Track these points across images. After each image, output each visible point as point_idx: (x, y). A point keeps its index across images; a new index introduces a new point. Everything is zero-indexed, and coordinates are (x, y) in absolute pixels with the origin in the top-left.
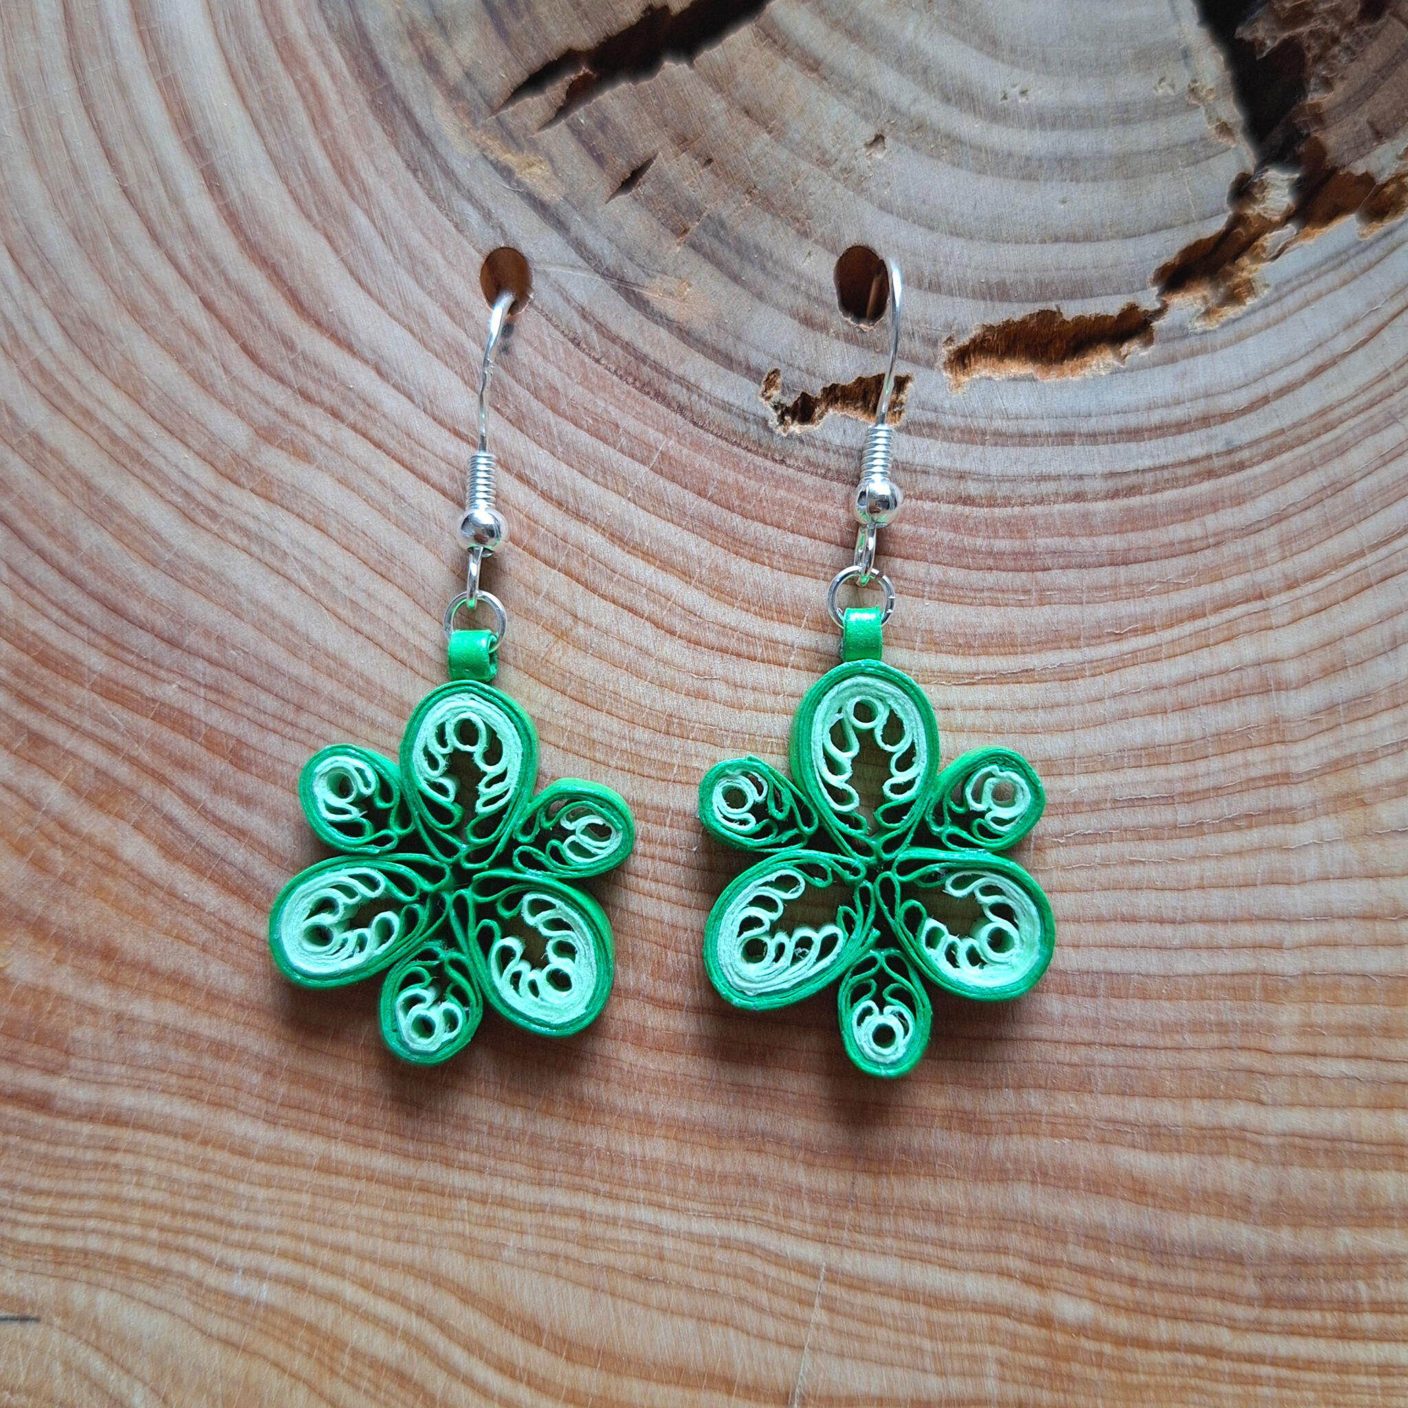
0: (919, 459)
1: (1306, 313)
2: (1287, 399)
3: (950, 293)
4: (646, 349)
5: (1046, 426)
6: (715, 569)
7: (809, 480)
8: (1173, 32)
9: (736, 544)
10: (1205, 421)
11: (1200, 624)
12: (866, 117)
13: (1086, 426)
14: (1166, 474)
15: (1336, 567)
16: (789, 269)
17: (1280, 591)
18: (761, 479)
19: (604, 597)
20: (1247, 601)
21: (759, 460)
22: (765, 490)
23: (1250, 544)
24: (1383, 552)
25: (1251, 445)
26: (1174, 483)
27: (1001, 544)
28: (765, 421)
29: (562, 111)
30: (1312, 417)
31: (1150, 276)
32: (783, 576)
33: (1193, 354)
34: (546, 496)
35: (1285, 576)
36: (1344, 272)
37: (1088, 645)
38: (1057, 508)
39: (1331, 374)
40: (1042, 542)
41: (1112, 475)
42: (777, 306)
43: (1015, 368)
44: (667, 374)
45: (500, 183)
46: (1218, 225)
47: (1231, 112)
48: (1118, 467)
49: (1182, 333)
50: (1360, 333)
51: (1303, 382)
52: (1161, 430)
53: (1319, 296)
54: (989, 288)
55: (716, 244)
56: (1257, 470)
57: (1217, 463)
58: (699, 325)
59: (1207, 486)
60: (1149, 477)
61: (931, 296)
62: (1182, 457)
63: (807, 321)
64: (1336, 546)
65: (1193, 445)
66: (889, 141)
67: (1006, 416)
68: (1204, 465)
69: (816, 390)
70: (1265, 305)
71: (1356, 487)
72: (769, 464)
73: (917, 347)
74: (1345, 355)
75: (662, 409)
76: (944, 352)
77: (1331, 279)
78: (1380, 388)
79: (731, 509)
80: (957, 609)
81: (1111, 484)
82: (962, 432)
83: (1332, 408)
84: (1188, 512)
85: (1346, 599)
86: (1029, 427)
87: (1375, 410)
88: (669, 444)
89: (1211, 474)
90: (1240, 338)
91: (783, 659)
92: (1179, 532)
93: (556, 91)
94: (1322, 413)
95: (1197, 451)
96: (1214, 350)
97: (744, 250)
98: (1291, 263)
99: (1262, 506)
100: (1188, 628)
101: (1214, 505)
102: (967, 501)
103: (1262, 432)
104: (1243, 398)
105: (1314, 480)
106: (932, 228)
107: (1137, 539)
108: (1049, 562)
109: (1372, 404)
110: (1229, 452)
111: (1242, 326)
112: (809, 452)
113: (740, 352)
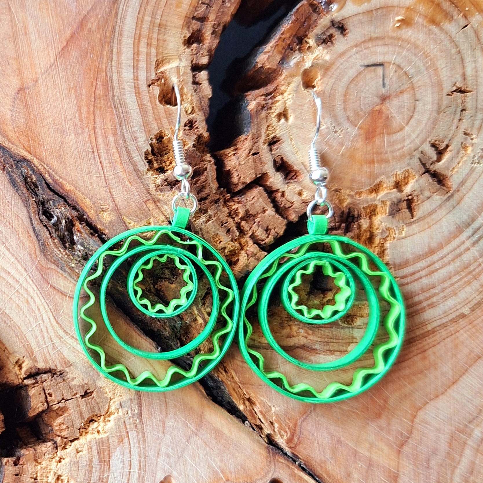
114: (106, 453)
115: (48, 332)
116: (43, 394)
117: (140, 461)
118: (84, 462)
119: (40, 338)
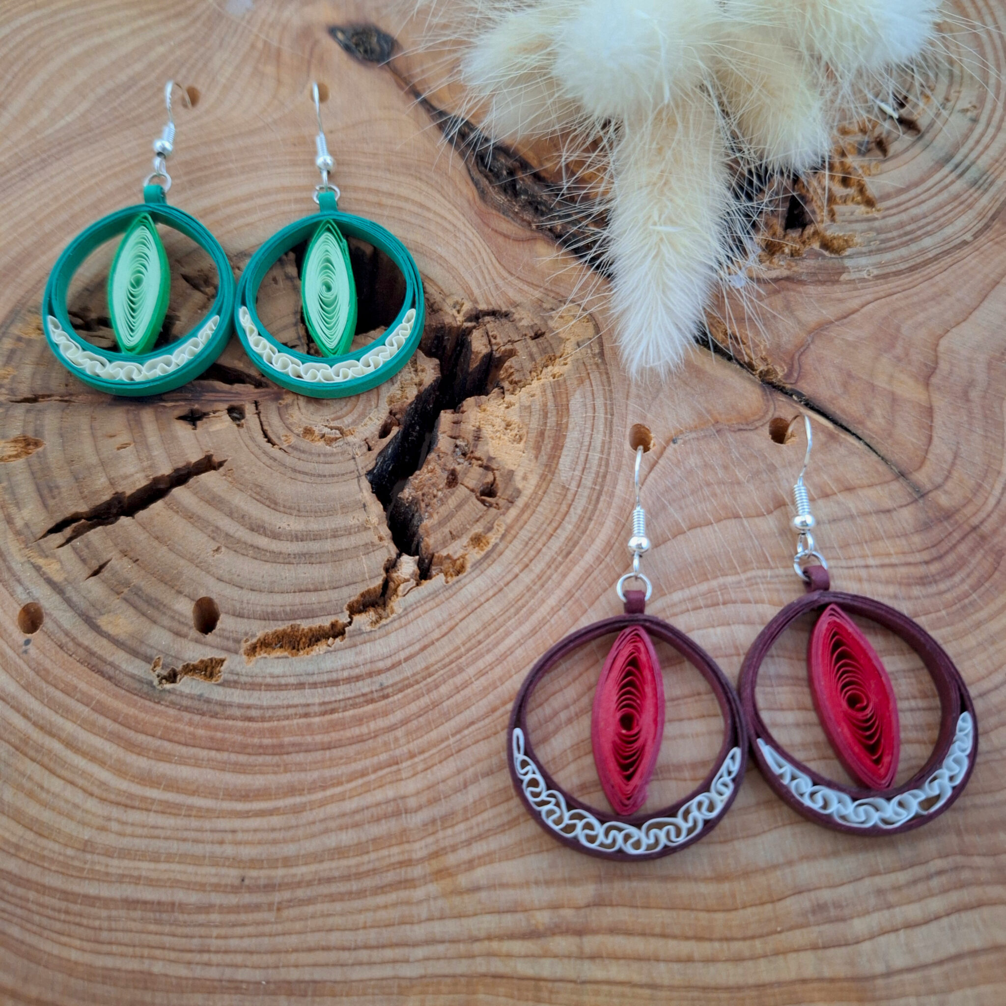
0: (228, 699)
1: (419, 620)
2: (410, 662)
3: (249, 618)
4: (96, 649)
5: (292, 680)
6: (118, 760)
7: (172, 712)
8: (359, 497)
9: (131, 746)
10: (370, 675)
11: (366, 779)
12: (214, 539)
13: (311, 680)
14: (351, 702)
15: (435, 746)
16: (170, 609)
17: (407, 760)
18: (147, 712)
19: (59, 777)
20: (390, 766)
21: (147, 703)
22: (147, 717)
23: (390, 737)
24: (458, 737)
25: (392, 685)
26: (354, 706)
27: (267, 741)
28: (152, 682)
29: (69, 541)
30: (422, 670)
31: (346, 606)
32: (153, 762)
33: (365, 642)
34: (35, 724)
35: (410, 752)
36: (437, 600)
37: (309, 793)
38: (295, 721)
39: (431, 649)
40: (287, 740)
41: (324, 703)
42: (163, 627)
43: (279, 653)
44: (105, 661)
45: (34, 574)
46: (378, 582)
47: (385, 531)
48: (326, 700)
49: (360, 632)
50: (445, 629)
51: (417, 653)
52: (348, 680)
53: (426, 612)
54: (268, 613)
55: (136, 598)
56: (396, 697)
57: (375, 695)
58: (122, 637)
59: (370, 707)
60: (342, 704)
61: (239, 619)
62: (359, 693)
63: (178, 634)
64: (434, 735)
65: (364, 687)
66: (223, 549)
67: (272, 676)
68: (369, 697)
69: (179, 667)
70: (400, 617)
71: (444, 704)
72: (152, 704)
73: (231, 644)
74: (438, 640)
75: (101, 678)
76: (244, 646)
77: (432, 604)
78: (455, 655)
79: (130, 728)
80: (242, 776)
81: (323, 708)
82: (251, 684)
83: (433, 665)
84: (360, 721)
85: (440, 762)
86: (283, 681)
87: (454, 665)
88: (102, 696)
89: (373, 701)
90: (387, 634)
91: (150, 807)
92: (356, 731)
93: (68, 531)
94: (427, 668)
95: (366, 690)
96: (375, 640)
97: (150, 601)
98: (412, 597)
99: (398, 715)
100: (360, 781)
101: (373, 716)
102: (250, 719)
103: (397, 678)
104: (389, 662)
105: (424, 701)
106: (242, 588)
107: (335, 736)
108: (291, 749)
109: (452, 662)
110: (382, 689)
111: (389, 628)
112: (172, 697)
113: (143, 649)
114: (564, 396)
115: (489, 273)
116: (486, 337)
117: (605, 404)
118: (537, 407)
119: (480, 279)
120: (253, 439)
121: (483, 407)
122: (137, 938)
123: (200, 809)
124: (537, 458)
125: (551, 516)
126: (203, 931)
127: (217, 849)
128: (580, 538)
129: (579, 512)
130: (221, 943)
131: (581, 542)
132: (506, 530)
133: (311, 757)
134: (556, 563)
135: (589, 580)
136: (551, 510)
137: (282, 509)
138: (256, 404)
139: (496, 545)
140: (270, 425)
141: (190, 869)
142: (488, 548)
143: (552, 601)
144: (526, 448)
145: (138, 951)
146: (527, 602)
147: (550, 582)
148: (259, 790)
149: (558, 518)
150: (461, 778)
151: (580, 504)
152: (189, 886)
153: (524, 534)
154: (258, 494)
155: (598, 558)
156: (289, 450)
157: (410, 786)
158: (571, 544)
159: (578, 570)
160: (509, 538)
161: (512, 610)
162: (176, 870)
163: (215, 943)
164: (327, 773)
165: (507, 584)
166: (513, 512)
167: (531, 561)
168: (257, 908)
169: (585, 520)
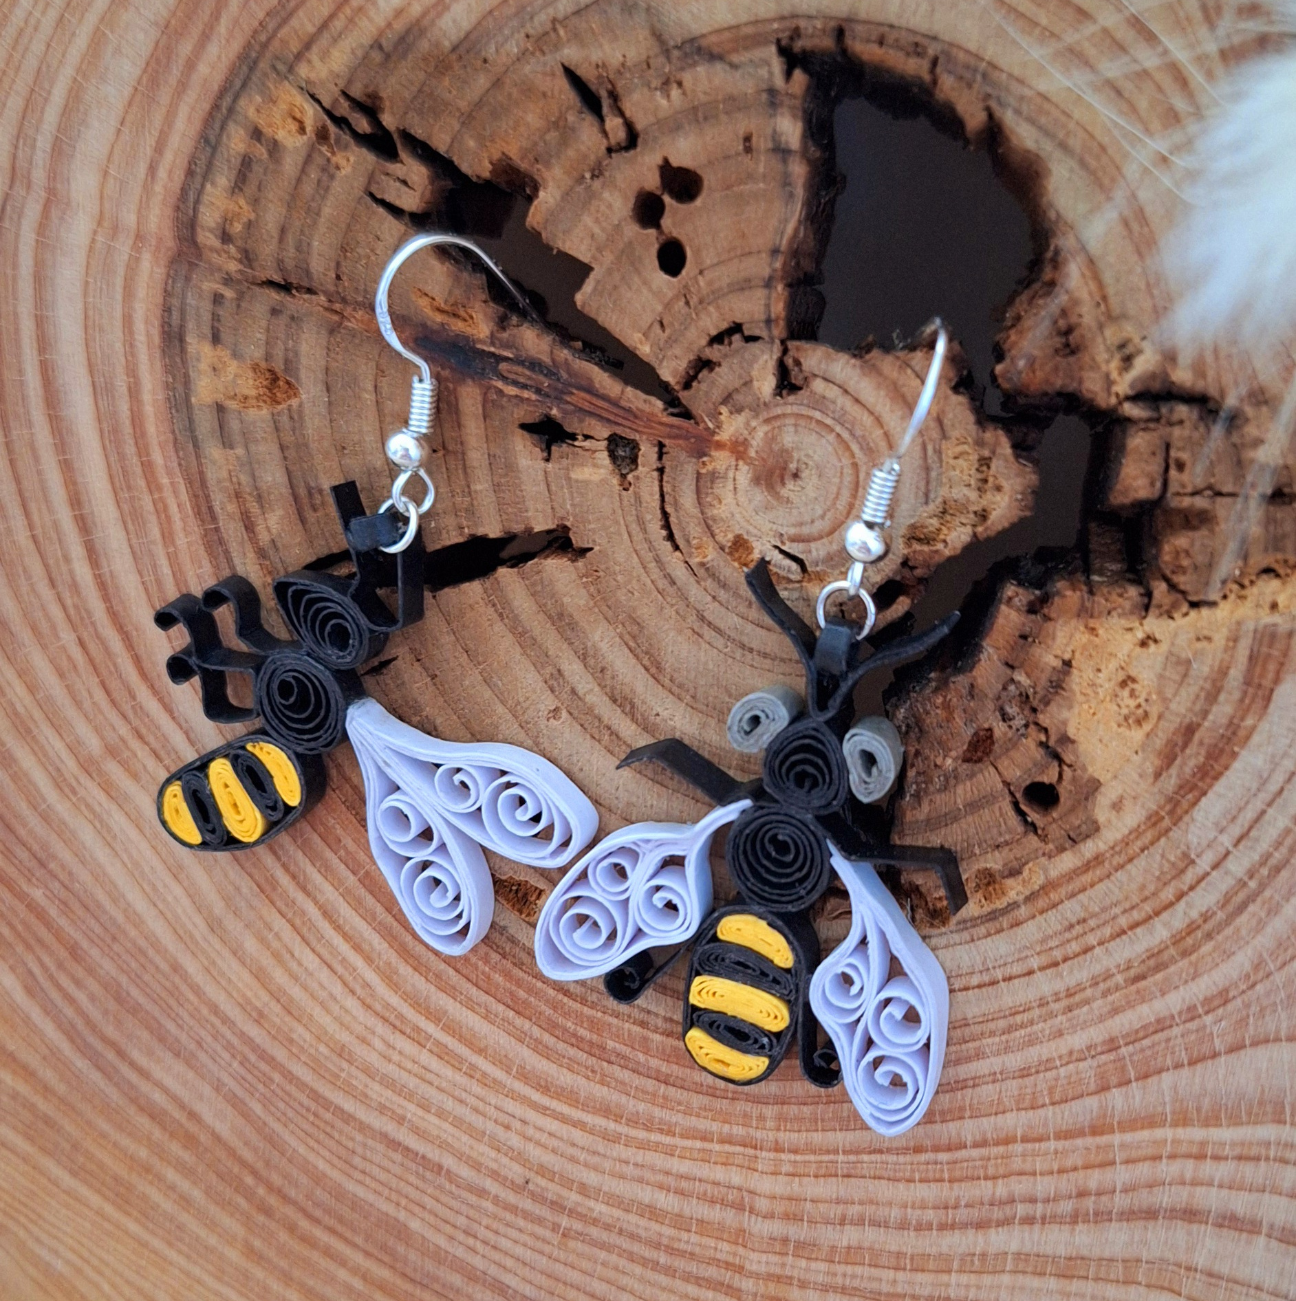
120: (641, 522)
121: (1092, 623)
122: (394, 1182)
123: (484, 1074)
124: (1157, 775)
125: (1135, 899)
126: (472, 1213)
127: (501, 1133)
128: (1173, 961)
129: (1194, 914)
130: (490, 1236)
131: (1172, 969)
132: (1043, 888)
133: (637, 1081)
134: (1110, 983)
135: (1157, 1037)
136: (1143, 887)
137: (667, 682)
138: (661, 446)
139: (1014, 906)
140: (676, 503)
141: (465, 1138)
142: (1000, 904)
143: (1077, 1041)
144: (1144, 746)
145: (394, 1196)
146: (1032, 1023)
147: (1085, 1009)
148: (563, 1089)
149: (1148, 908)
150: (840, 1209)
151: (1204, 900)
152: (460, 1156)
153: (1072, 910)
154: (634, 638)
155: (1191, 1008)
156: (701, 572)
157: (766, 1185)
158: (1152, 962)
159: (1146, 1013)
160: (1041, 903)
161: (1002, 1024)
162: (447, 1131)
163: (482, 1232)
164: (657, 1113)
165: (1008, 979)
166: (1067, 861)
167: (1065, 960)
168: (539, 1221)
169: (1199, 934)
